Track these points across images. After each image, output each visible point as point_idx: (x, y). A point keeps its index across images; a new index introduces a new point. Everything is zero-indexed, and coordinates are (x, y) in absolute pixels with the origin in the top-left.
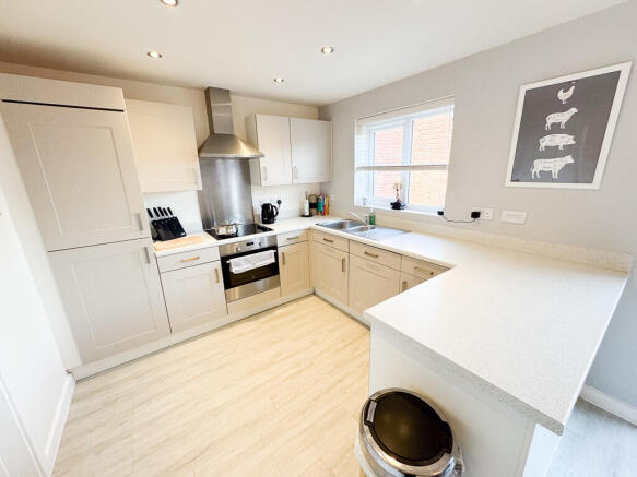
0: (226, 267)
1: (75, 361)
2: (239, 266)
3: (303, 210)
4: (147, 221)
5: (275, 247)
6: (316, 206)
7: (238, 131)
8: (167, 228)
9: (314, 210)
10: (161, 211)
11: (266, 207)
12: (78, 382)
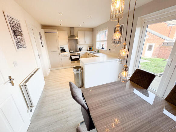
0: (71, 57)
1: (50, 67)
2: (73, 57)
3: (88, 49)
4: (60, 49)
5: (80, 55)
6: (91, 49)
7: (75, 35)
8: (63, 50)
9: (90, 50)
10: (63, 48)
11: (80, 48)
12: (51, 70)
